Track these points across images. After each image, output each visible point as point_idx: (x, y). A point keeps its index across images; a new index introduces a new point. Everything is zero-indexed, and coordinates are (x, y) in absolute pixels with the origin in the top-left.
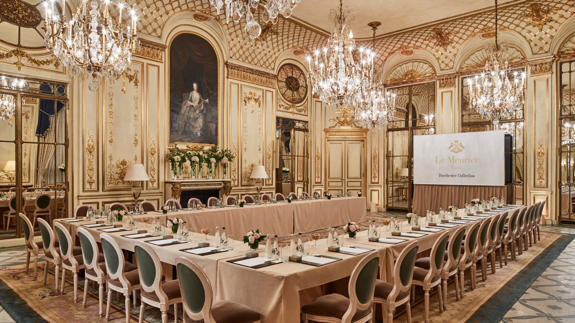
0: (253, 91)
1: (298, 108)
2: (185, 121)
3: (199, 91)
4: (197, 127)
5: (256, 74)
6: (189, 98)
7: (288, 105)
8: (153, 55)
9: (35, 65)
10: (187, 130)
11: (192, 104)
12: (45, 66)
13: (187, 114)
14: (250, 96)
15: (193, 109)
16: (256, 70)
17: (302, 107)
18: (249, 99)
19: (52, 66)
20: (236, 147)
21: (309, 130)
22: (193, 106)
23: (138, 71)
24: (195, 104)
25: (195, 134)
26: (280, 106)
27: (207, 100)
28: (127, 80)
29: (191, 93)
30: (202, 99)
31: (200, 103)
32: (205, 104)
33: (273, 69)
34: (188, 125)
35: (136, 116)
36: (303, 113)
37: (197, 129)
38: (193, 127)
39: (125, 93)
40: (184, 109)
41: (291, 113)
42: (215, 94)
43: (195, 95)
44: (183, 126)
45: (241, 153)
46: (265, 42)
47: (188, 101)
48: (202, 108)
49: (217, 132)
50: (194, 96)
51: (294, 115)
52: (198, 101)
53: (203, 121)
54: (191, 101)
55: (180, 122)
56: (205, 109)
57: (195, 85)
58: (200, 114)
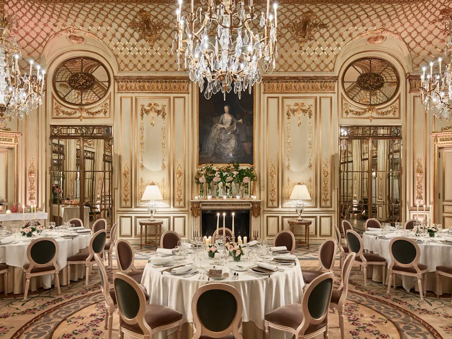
0: (300, 101)
1: (379, 111)
2: (215, 144)
3: (230, 113)
4: (229, 148)
5: (304, 82)
6: (220, 121)
7: (362, 109)
8: (179, 88)
9: (91, 116)
10: (217, 151)
11: (222, 126)
12: (97, 115)
13: (218, 137)
14: (295, 108)
15: (224, 131)
16: (303, 77)
17: (389, 109)
18: (294, 111)
19: (102, 115)
20: (276, 165)
21: (403, 136)
22: (224, 128)
23: (165, 106)
24: (227, 126)
25: (226, 155)
26: (347, 112)
27: (241, 121)
28: (156, 114)
29: (222, 116)
30: (235, 120)
31: (232, 123)
32: (238, 124)
33: (333, 70)
34: (218, 147)
35: (163, 144)
36: (391, 115)
37: (229, 151)
38: (224, 148)
39: (153, 126)
40: (214, 133)
41: (368, 118)
42: (250, 113)
43: (227, 118)
44: (213, 149)
45: (282, 172)
46: (313, 41)
47: (219, 125)
48: (235, 128)
49: (253, 151)
50: (225, 118)
51: (373, 120)
52: (230, 123)
53: (236, 141)
54: (222, 123)
55: (210, 146)
56: (238, 130)
57: (226, 108)
58: (232, 135)
